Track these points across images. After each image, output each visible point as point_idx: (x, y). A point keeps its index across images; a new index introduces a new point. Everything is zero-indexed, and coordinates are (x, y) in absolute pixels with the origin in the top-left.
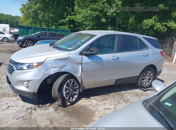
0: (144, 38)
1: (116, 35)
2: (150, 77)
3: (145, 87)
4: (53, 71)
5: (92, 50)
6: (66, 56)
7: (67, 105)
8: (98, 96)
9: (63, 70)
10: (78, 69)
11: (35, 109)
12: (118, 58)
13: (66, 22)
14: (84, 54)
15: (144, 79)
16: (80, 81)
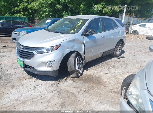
0: (115, 19)
1: (100, 18)
2: (120, 48)
3: (118, 55)
4: (67, 51)
5: (90, 31)
6: (74, 38)
7: (79, 76)
8: (93, 66)
9: (73, 50)
10: (82, 48)
11: (58, 84)
12: (104, 36)
13: (20, 10)
14: (84, 35)
15: (117, 51)
16: (83, 57)
